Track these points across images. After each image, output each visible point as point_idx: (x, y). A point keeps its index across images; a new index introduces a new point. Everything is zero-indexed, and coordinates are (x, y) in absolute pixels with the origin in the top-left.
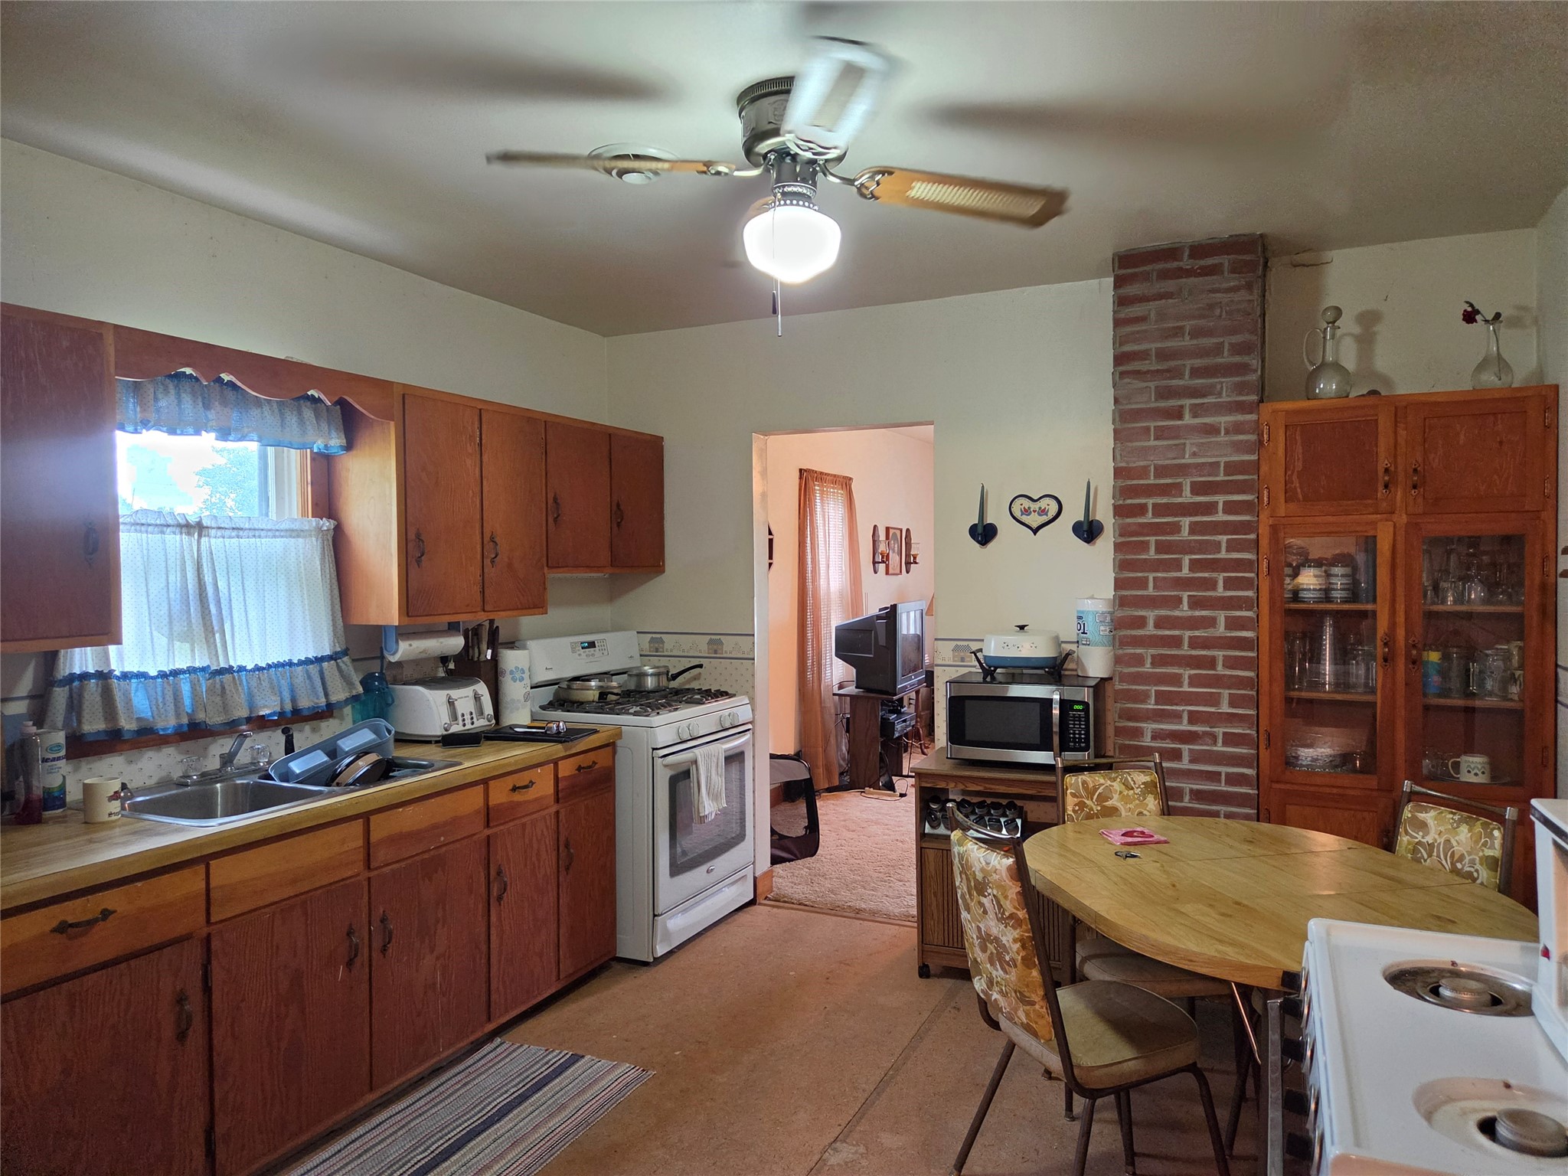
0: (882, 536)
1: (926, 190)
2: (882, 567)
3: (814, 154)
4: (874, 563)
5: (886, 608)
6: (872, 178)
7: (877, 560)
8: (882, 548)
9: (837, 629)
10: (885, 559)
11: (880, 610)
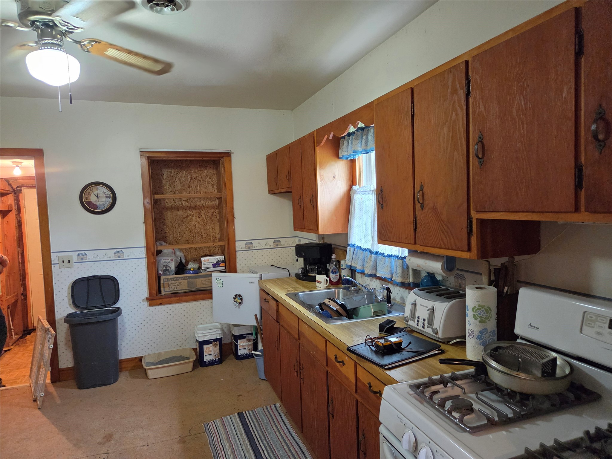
1: (114, 53)
3: (68, 28)
6: (89, 43)
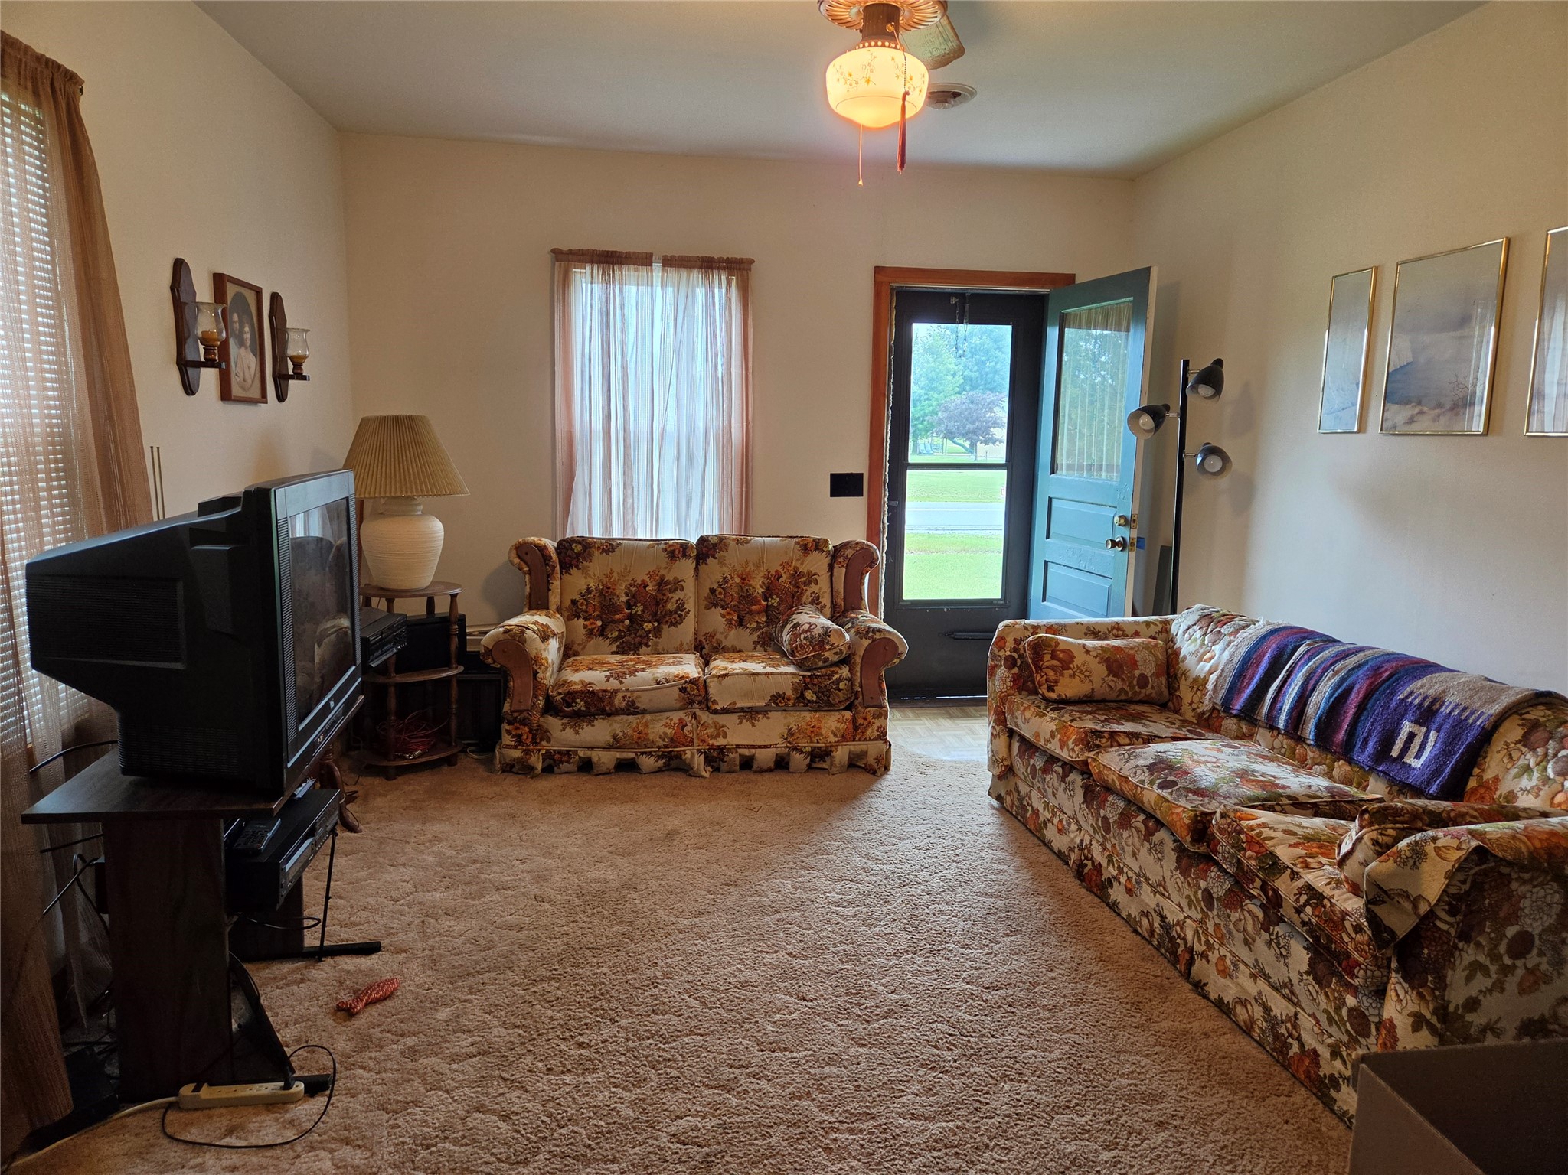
0: (204, 293)
2: (208, 378)
4: (185, 365)
5: (225, 503)
7: (190, 356)
8: (205, 323)
9: (35, 573)
10: (218, 357)
11: (205, 508)
